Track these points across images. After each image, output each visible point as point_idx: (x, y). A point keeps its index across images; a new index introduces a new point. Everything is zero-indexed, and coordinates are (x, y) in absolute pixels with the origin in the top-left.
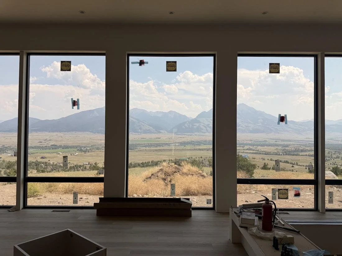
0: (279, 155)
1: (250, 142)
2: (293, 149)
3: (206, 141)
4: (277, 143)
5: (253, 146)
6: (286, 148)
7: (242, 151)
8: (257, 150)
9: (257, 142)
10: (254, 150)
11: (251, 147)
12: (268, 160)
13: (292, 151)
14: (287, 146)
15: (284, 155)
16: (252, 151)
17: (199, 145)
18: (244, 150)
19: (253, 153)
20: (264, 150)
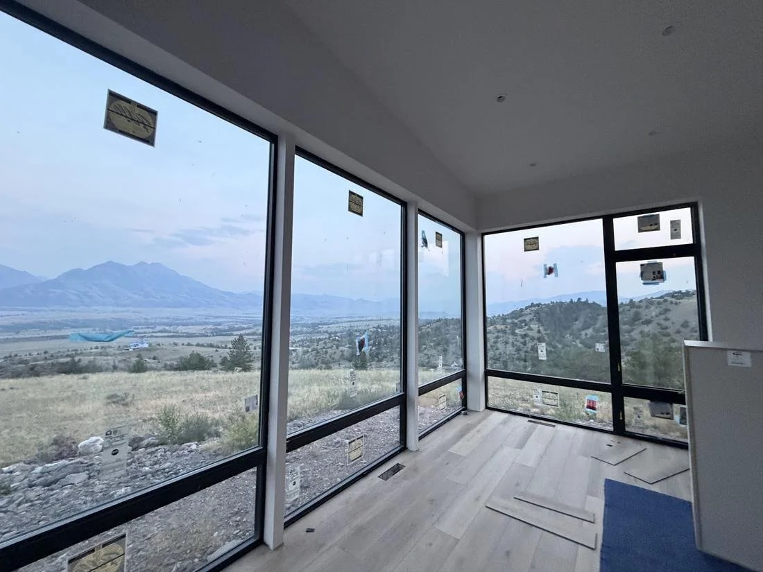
0: (207, 336)
1: (166, 320)
2: (227, 328)
3: (76, 321)
4: (207, 320)
5: (170, 326)
6: (218, 327)
7: (150, 335)
8: (176, 331)
9: (177, 320)
10: (171, 332)
11: (167, 328)
12: (183, 344)
13: (225, 331)
14: (220, 324)
15: (213, 336)
16: (166, 334)
17: (60, 329)
18: (153, 332)
19: (168, 337)
20: (187, 331)
